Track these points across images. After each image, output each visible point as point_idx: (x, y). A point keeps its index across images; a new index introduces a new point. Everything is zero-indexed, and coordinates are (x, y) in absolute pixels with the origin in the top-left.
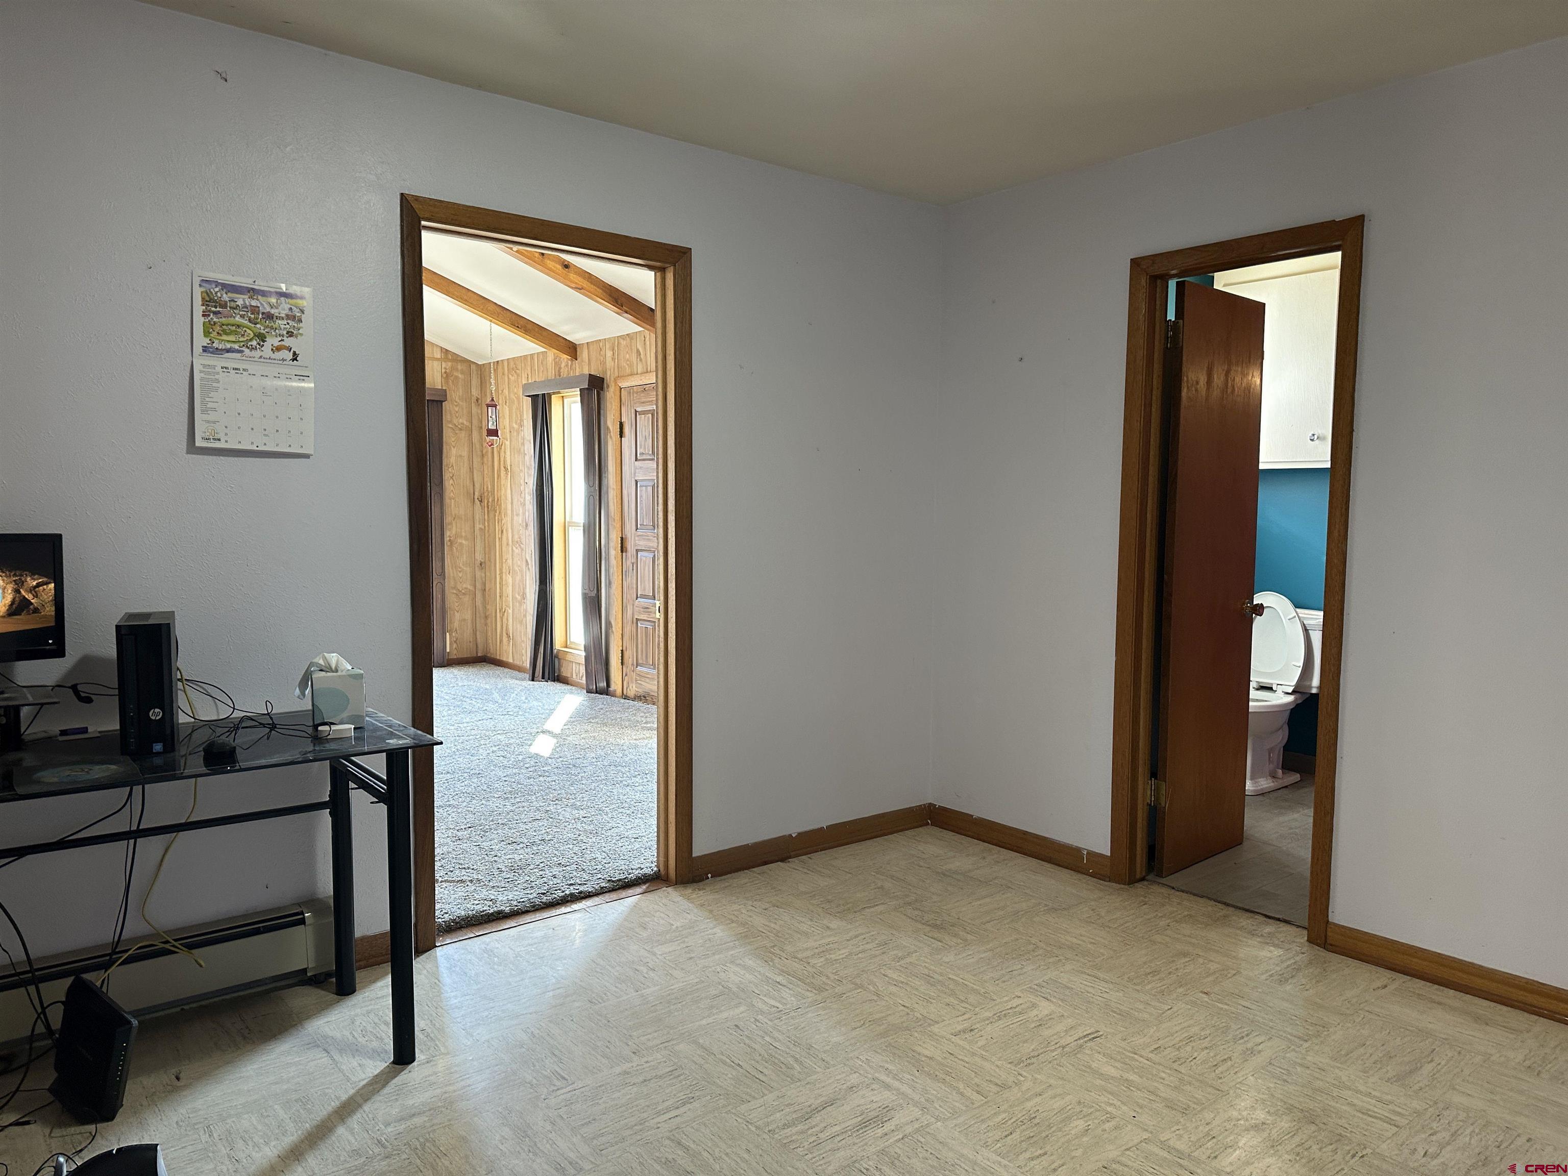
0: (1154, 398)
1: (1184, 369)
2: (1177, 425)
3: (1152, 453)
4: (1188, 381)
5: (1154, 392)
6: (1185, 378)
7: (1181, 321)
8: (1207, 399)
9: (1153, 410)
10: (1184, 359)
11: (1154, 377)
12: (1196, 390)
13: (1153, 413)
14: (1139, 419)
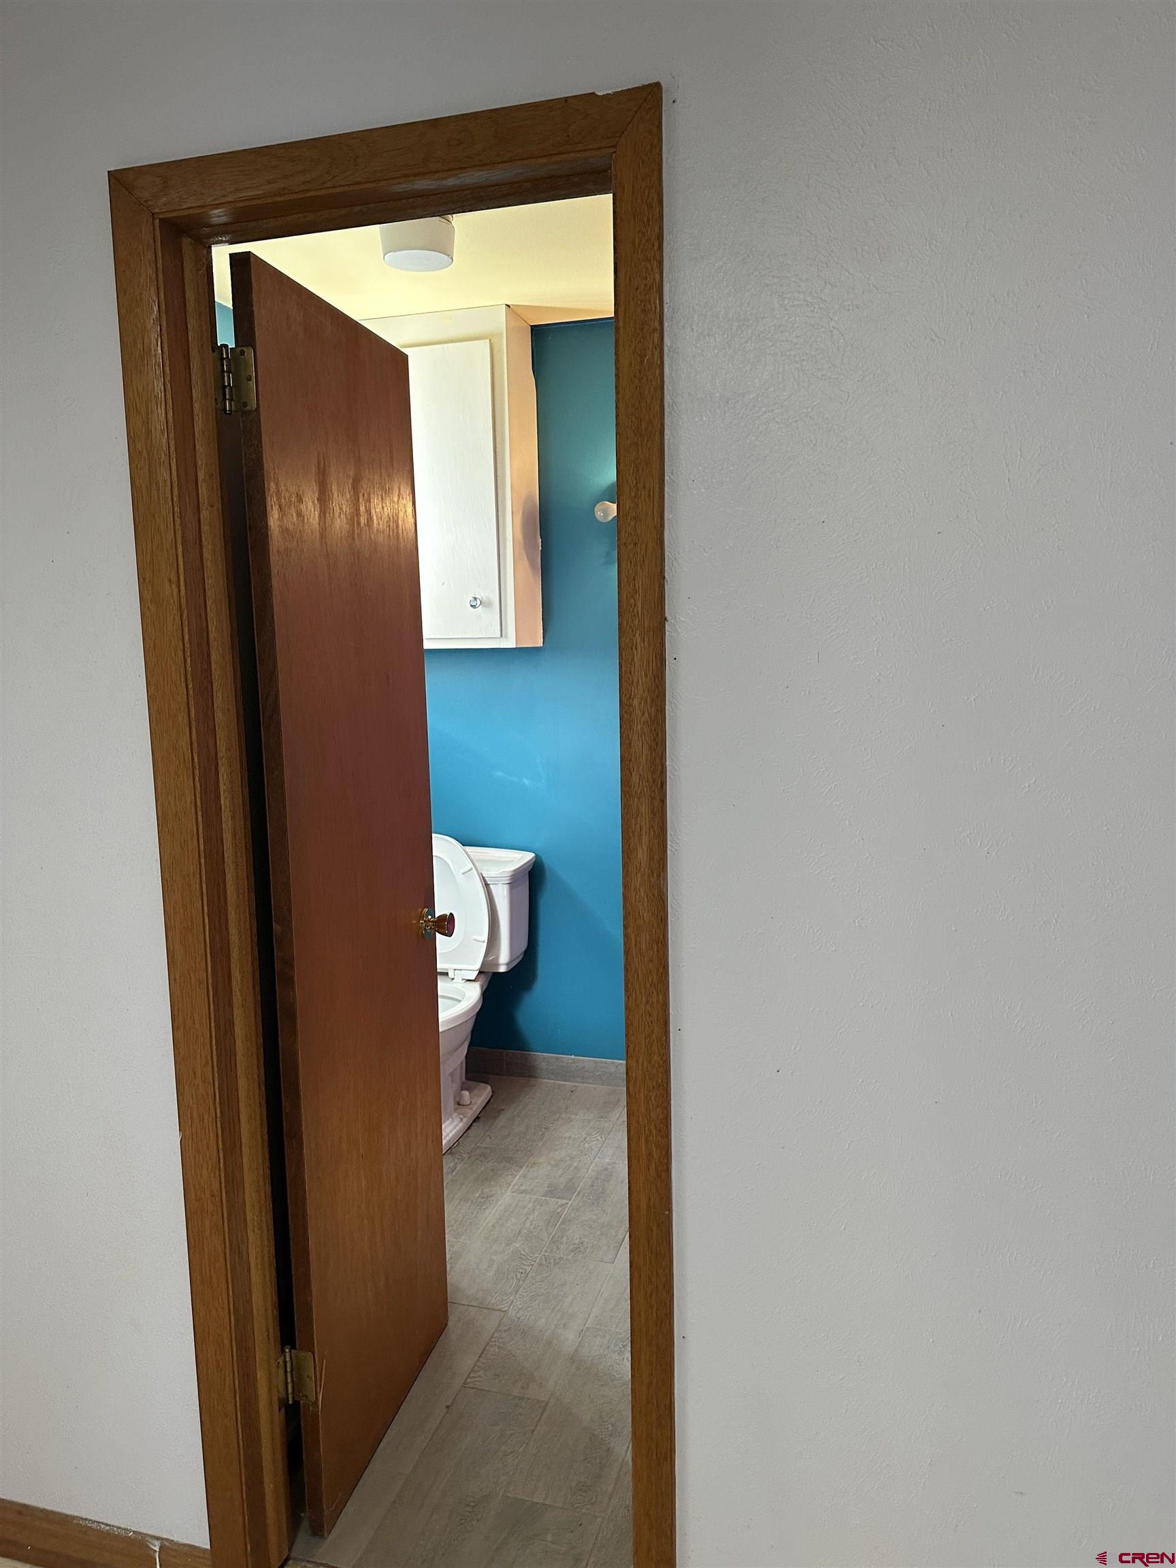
0: (205, 528)
1: (268, 465)
2: (267, 591)
3: (214, 657)
4: (278, 493)
5: (205, 514)
6: (273, 486)
7: (249, 352)
8: (322, 536)
9: (207, 555)
10: (265, 438)
11: (201, 476)
12: (299, 515)
13: (208, 564)
14: (174, 579)
